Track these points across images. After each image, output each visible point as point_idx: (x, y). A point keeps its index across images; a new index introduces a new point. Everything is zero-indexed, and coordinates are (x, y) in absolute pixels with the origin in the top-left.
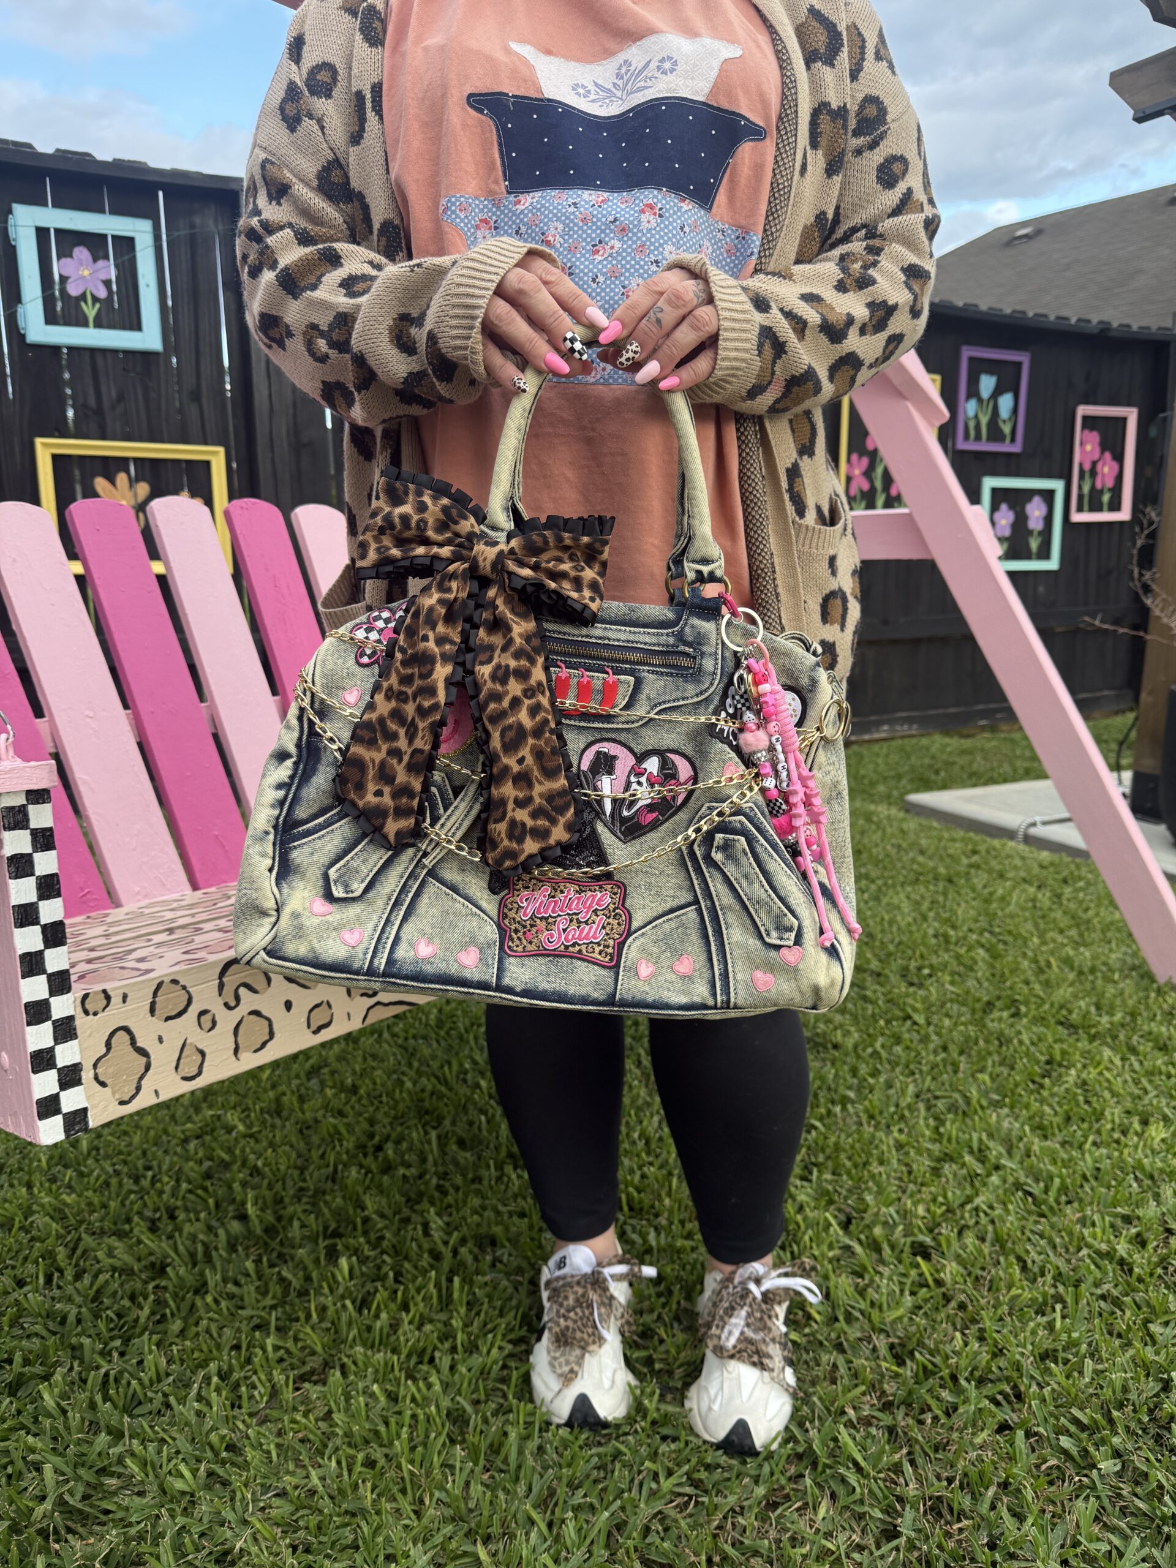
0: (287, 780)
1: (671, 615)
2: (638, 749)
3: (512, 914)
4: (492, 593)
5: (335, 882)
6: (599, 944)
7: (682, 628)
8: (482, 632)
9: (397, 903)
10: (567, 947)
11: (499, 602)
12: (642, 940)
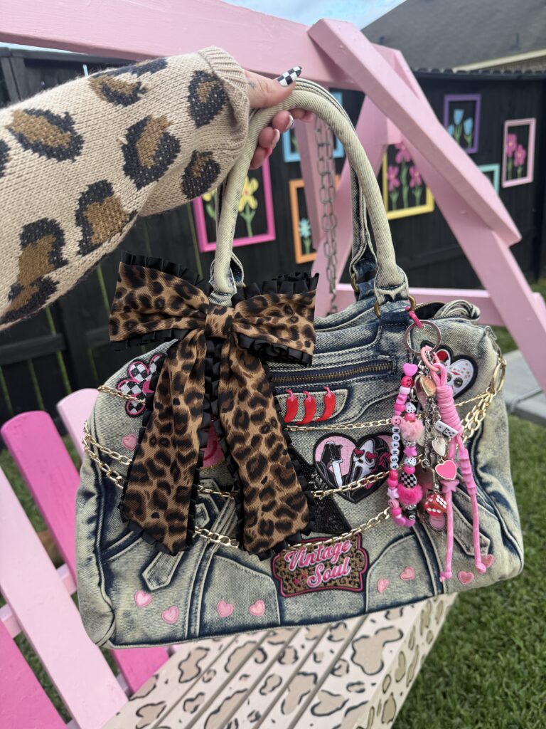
0: (94, 514)
1: (368, 333)
2: (356, 437)
3: (282, 568)
4: (225, 350)
5: (149, 580)
6: (348, 577)
7: (379, 341)
8: (222, 384)
9: (197, 580)
10: (325, 584)
11: (233, 357)
12: (378, 567)
